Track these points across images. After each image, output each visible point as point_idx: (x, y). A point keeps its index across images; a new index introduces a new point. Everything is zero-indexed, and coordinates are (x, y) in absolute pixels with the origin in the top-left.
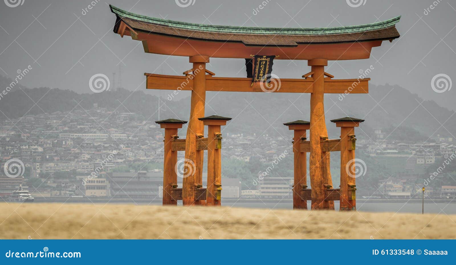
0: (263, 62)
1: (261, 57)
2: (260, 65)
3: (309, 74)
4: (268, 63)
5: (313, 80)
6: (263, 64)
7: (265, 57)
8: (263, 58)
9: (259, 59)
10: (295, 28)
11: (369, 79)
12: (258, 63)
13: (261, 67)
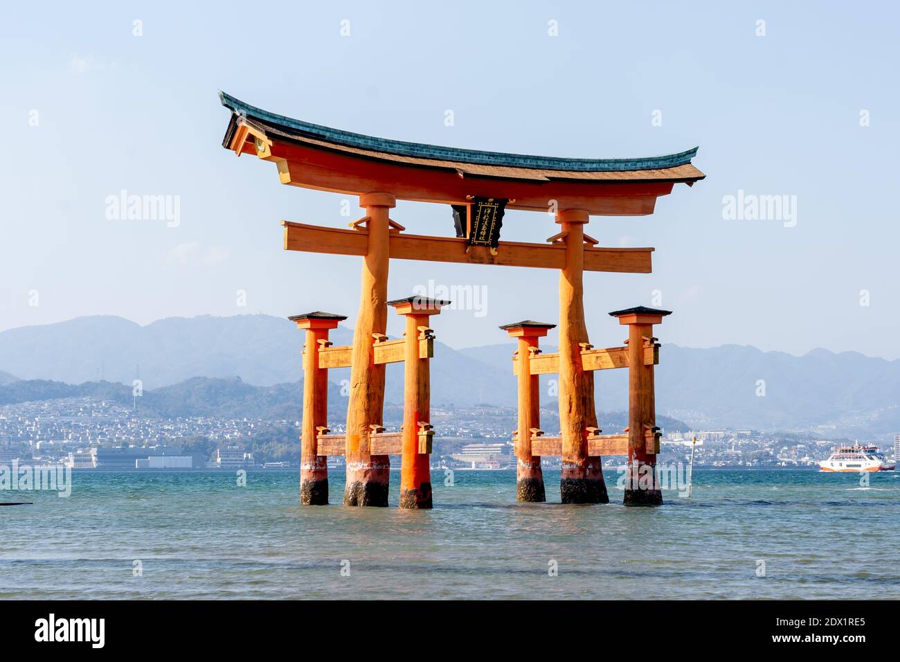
0: (487, 211)
1: (485, 201)
2: (482, 215)
3: (558, 236)
4: (495, 212)
5: (565, 247)
6: (486, 213)
7: (491, 200)
8: (488, 202)
9: (481, 205)
10: (536, 155)
11: (653, 249)
12: (480, 211)
13: (484, 218)
